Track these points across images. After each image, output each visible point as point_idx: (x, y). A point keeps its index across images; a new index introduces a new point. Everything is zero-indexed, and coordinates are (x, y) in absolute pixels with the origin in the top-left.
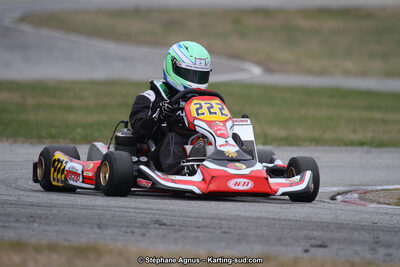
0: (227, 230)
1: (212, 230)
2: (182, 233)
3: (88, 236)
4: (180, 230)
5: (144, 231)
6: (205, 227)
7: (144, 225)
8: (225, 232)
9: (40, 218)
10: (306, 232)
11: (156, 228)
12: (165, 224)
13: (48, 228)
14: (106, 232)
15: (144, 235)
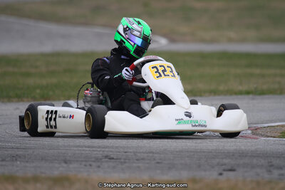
0: (160, 161)
1: (148, 161)
2: (127, 165)
3: (58, 170)
4: (125, 162)
5: (99, 164)
6: (143, 159)
7: (97, 160)
8: (158, 163)
9: (20, 157)
10: (217, 160)
11: (107, 162)
12: (113, 159)
13: (27, 164)
14: (71, 166)
15: (99, 167)
